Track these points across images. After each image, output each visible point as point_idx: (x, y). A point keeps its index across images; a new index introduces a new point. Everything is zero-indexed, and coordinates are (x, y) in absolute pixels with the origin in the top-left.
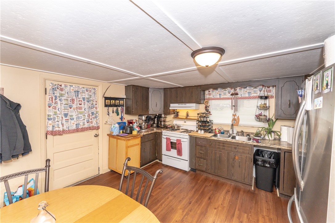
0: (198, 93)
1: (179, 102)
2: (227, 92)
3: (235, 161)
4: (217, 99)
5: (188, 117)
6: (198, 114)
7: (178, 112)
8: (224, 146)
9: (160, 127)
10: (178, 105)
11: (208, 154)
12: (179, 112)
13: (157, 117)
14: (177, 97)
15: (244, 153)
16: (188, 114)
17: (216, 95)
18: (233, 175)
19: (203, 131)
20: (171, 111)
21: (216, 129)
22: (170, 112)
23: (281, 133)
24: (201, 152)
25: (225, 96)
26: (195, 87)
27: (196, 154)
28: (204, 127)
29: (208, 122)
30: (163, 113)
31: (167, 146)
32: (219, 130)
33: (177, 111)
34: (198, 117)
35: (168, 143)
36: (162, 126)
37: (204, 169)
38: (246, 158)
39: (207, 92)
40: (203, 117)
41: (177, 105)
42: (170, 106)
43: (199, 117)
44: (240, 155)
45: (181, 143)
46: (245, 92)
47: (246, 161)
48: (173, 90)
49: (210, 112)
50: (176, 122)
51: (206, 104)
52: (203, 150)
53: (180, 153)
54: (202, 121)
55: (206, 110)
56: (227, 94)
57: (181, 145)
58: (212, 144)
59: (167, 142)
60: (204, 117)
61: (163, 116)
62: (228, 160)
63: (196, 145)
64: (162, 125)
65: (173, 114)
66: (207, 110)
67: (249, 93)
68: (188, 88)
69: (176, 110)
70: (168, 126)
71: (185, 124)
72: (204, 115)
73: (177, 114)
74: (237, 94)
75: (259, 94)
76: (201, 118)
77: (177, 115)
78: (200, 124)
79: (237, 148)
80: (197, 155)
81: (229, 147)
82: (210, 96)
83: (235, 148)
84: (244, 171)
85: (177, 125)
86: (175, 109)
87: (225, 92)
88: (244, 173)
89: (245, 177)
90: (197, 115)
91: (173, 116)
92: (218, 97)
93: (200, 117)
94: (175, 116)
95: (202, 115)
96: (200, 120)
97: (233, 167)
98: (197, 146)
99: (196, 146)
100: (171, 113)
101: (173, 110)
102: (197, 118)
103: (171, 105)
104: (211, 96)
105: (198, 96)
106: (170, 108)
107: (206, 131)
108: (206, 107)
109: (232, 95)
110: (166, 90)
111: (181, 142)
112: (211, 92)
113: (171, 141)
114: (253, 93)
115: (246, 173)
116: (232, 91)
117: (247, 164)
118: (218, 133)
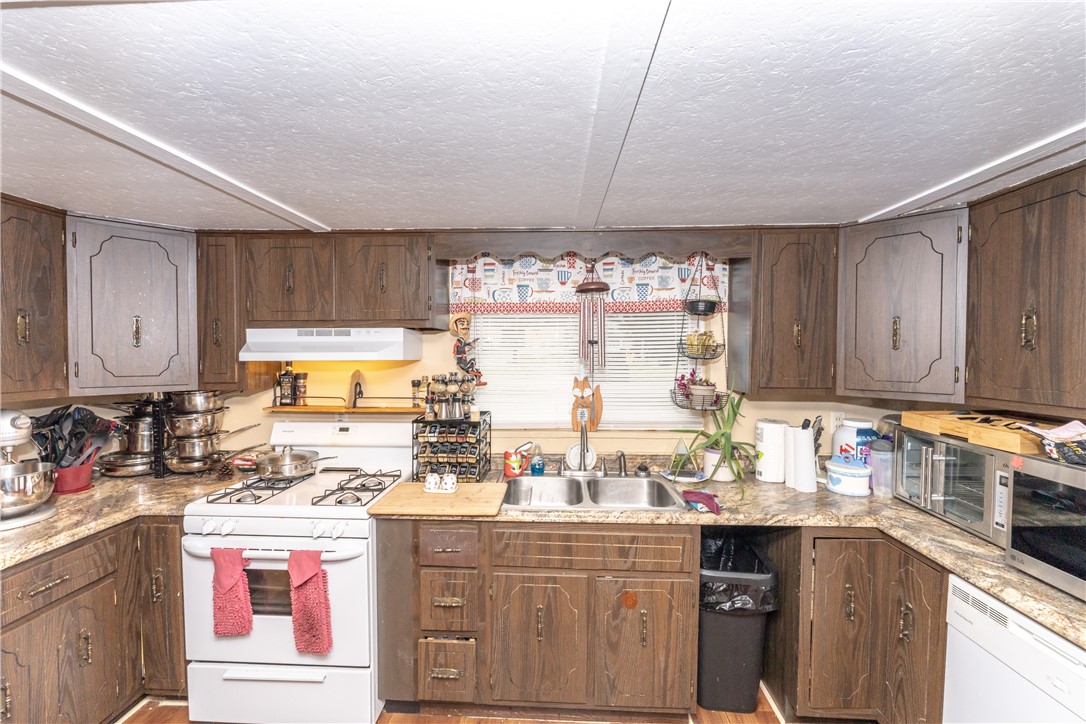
0: (415, 269)
1: (304, 316)
2: (553, 276)
3: (624, 619)
4: (510, 308)
5: (360, 403)
6: (416, 384)
7: (297, 377)
8: (568, 550)
9: (173, 473)
10: (299, 334)
11: (488, 604)
12: (305, 376)
13: (150, 409)
14: (290, 291)
15: (659, 571)
16: (358, 384)
17: (504, 290)
18: (613, 687)
19: (450, 479)
20: (251, 369)
21: (507, 456)
22: (242, 378)
23: (758, 449)
24: (448, 601)
25: (545, 297)
26: (402, 240)
27: (417, 619)
28: (453, 451)
29: (475, 425)
30: (194, 386)
31: (219, 609)
32: (523, 457)
33: (295, 370)
34: (414, 398)
35: (228, 583)
36: (196, 465)
37: (468, 696)
38: (672, 595)
39: (458, 273)
40: (447, 401)
41: (289, 335)
42: (242, 341)
43: (427, 401)
44: (646, 585)
45: (324, 574)
46: (626, 280)
47: (671, 607)
48: (261, 245)
49: (478, 375)
50: (289, 433)
51: (461, 334)
52: (459, 590)
53: (313, 636)
54: (442, 424)
55: (460, 361)
56: (555, 285)
57: (325, 583)
58: (507, 545)
59: (217, 580)
60: (455, 400)
61: (199, 401)
62: (591, 618)
63: (419, 566)
64: (192, 459)
65: (266, 387)
66: (465, 364)
67: (642, 285)
68: (359, 242)
69: (288, 364)
70: (237, 462)
71: (344, 438)
72: (453, 388)
73: (295, 389)
74: (603, 288)
75: (677, 292)
76: (436, 407)
77: (296, 393)
78: (434, 440)
79: (632, 552)
80: (427, 622)
81: (591, 551)
82: (477, 294)
83: (623, 553)
84: (662, 659)
85: (297, 450)
86: (282, 357)
87: (542, 275)
88: (663, 665)
89: (669, 680)
90: (409, 391)
91: (266, 398)
92: (515, 298)
93: (433, 400)
94: (283, 397)
95: (441, 387)
96: (430, 417)
97: (613, 647)
98: (423, 571)
99: (416, 574)
100: (251, 382)
101: (268, 364)
102: (409, 404)
103: (253, 335)
104: (482, 295)
105: (418, 287)
106: (244, 356)
107: (463, 471)
108: (460, 349)
109: (582, 290)
110: (212, 240)
111: (324, 567)
112: (479, 274)
113: (253, 566)
114: (656, 286)
115: (670, 665)
116: (578, 273)
117: (674, 617)
118: (517, 471)
